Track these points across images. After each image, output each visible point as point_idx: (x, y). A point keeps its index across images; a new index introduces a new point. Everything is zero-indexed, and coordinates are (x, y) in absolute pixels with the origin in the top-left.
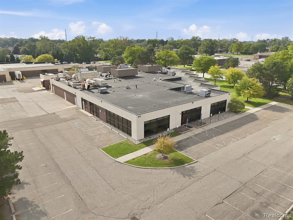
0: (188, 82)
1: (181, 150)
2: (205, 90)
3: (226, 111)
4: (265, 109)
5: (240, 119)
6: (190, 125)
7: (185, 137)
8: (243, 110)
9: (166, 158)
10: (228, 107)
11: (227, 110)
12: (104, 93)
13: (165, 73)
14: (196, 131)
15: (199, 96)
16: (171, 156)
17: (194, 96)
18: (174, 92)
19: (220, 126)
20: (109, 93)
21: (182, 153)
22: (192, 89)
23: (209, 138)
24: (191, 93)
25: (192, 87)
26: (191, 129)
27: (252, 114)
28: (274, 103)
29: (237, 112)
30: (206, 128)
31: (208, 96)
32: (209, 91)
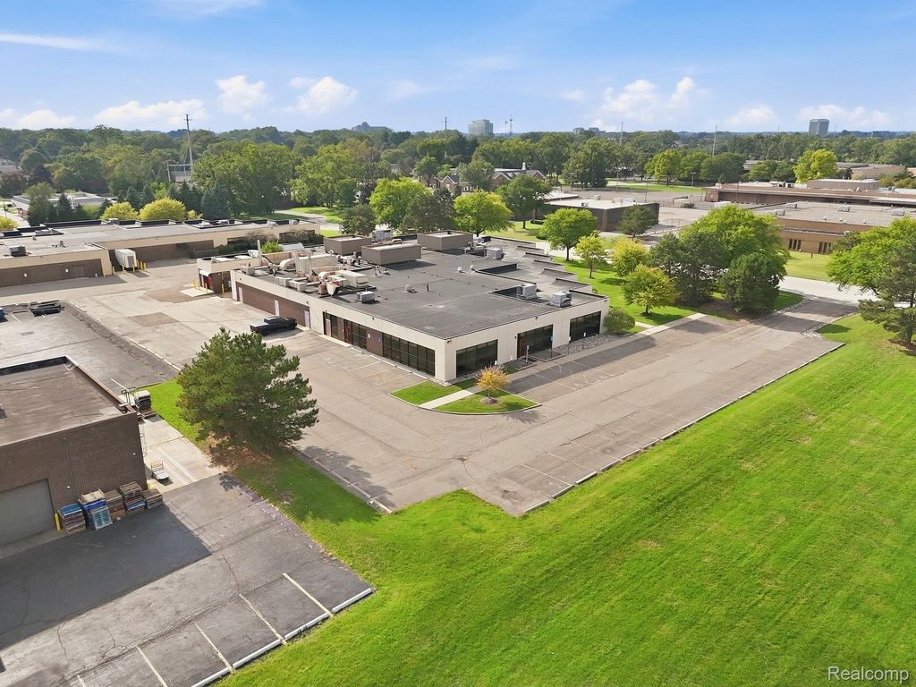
0: (531, 274)
1: (517, 393)
2: (561, 294)
3: (601, 332)
4: (675, 328)
5: (622, 346)
6: (532, 357)
7: (524, 376)
8: (632, 330)
9: (495, 402)
10: (604, 325)
11: (602, 330)
12: (369, 302)
13: (482, 253)
14: (542, 366)
15: (550, 306)
16: (502, 399)
17: (541, 305)
18: (502, 298)
19: (586, 357)
20: (377, 302)
21: (520, 396)
22: (538, 291)
23: (562, 376)
24: (537, 300)
25: (538, 288)
26: (534, 363)
27: (648, 336)
28: (697, 316)
29: (620, 335)
30: (560, 361)
31: (566, 304)
32: (568, 296)
